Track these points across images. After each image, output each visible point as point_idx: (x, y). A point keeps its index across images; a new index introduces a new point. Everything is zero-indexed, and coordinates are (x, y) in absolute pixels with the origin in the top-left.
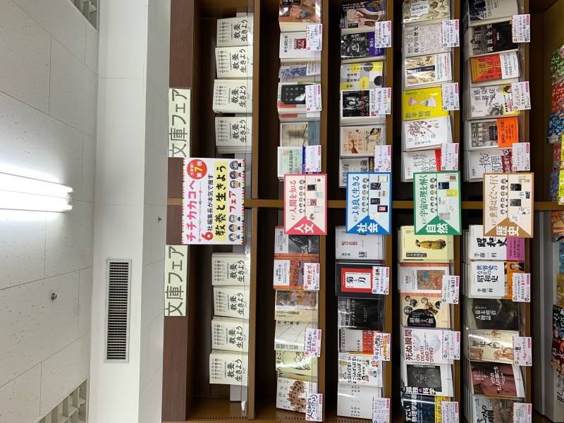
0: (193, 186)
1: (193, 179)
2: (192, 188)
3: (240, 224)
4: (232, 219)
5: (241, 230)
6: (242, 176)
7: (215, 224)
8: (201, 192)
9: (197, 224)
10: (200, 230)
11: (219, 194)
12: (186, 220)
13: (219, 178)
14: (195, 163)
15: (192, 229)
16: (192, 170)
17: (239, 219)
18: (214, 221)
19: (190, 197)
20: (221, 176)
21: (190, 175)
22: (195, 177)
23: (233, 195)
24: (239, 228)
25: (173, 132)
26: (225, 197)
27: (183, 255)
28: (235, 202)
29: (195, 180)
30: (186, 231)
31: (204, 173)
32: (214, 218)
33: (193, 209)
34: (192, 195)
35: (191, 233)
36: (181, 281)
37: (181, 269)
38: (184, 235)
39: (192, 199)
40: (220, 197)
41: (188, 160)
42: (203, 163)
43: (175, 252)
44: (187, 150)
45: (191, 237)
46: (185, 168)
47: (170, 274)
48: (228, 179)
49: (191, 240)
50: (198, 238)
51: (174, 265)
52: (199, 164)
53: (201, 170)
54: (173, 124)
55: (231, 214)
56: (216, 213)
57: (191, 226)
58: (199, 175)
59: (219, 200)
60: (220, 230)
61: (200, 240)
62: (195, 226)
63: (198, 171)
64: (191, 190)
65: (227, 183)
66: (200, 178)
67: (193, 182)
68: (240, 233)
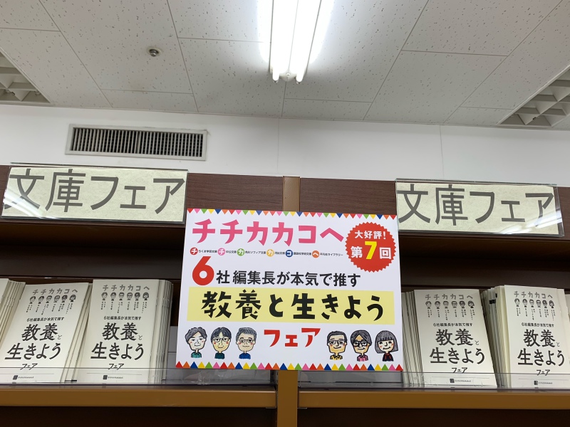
0: (330, 235)
1: (345, 236)
2: (323, 235)
3: (232, 358)
4: (246, 336)
5: (214, 362)
6: (360, 364)
7: (235, 290)
8: (316, 254)
9: (235, 245)
10: (221, 252)
11: (312, 301)
12: (246, 218)
13: (353, 301)
14: (386, 241)
15: (223, 232)
16: (367, 234)
17: (245, 356)
18: (240, 287)
19: (302, 228)
20: (357, 307)
21: (355, 229)
22: (352, 241)
23: (310, 338)
24: (220, 356)
25: (456, 193)
26: (305, 316)
27: (158, 211)
28: (292, 344)
29: (344, 242)
30: (219, 219)
31: (361, 263)
32: (249, 288)
33: (272, 236)
34: (307, 235)
35: (213, 231)
36: (94, 207)
37: (122, 206)
38: (210, 214)
39: (298, 235)
40: (304, 303)
41: (391, 226)
42: (386, 263)
43: (169, 192)
44: (414, 224)
45: (205, 230)
46: (372, 219)
47: (115, 180)
48: (350, 326)
49: (195, 231)
50: (201, 246)
51: (135, 189)
52: (385, 253)
53: (370, 257)
54: (472, 194)
55: (260, 334)
56: (263, 292)
57: (232, 231)
58: (357, 251)
59: (296, 300)
60: (216, 305)
61: (194, 252)
62: (230, 241)
63: (366, 250)
64: (318, 233)
65: (338, 322)
66: (350, 253)
67: (340, 238)
68: (207, 359)
